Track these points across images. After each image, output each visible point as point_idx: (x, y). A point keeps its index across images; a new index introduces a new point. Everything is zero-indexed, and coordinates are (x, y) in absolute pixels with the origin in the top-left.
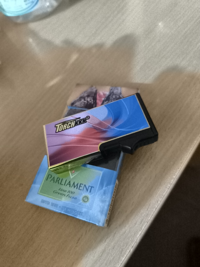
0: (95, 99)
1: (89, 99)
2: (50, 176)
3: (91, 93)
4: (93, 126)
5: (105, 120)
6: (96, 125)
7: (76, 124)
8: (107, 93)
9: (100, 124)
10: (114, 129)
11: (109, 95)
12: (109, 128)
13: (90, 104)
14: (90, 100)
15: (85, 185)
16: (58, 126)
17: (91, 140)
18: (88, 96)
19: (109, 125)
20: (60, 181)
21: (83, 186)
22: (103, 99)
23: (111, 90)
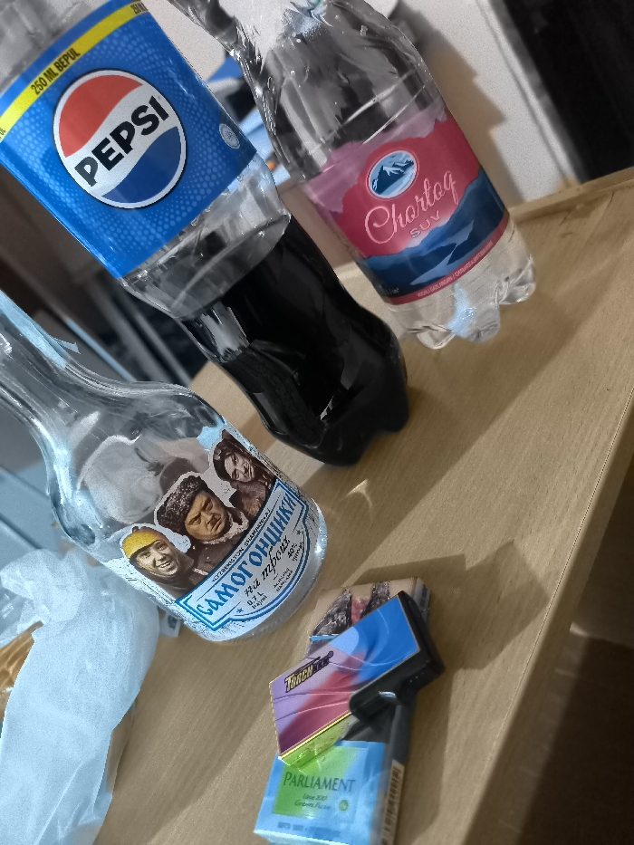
0: (349, 614)
1: (339, 618)
2: (289, 776)
3: (344, 602)
4: (339, 668)
5: (355, 653)
6: (343, 664)
7: (315, 670)
8: (368, 598)
9: (349, 662)
10: (369, 666)
11: (371, 601)
12: (361, 665)
13: (342, 624)
14: (341, 618)
15: (342, 781)
16: (289, 678)
17: (337, 693)
18: (338, 611)
19: (362, 661)
20: (304, 782)
21: (338, 782)
22: (361, 611)
23: (374, 589)
